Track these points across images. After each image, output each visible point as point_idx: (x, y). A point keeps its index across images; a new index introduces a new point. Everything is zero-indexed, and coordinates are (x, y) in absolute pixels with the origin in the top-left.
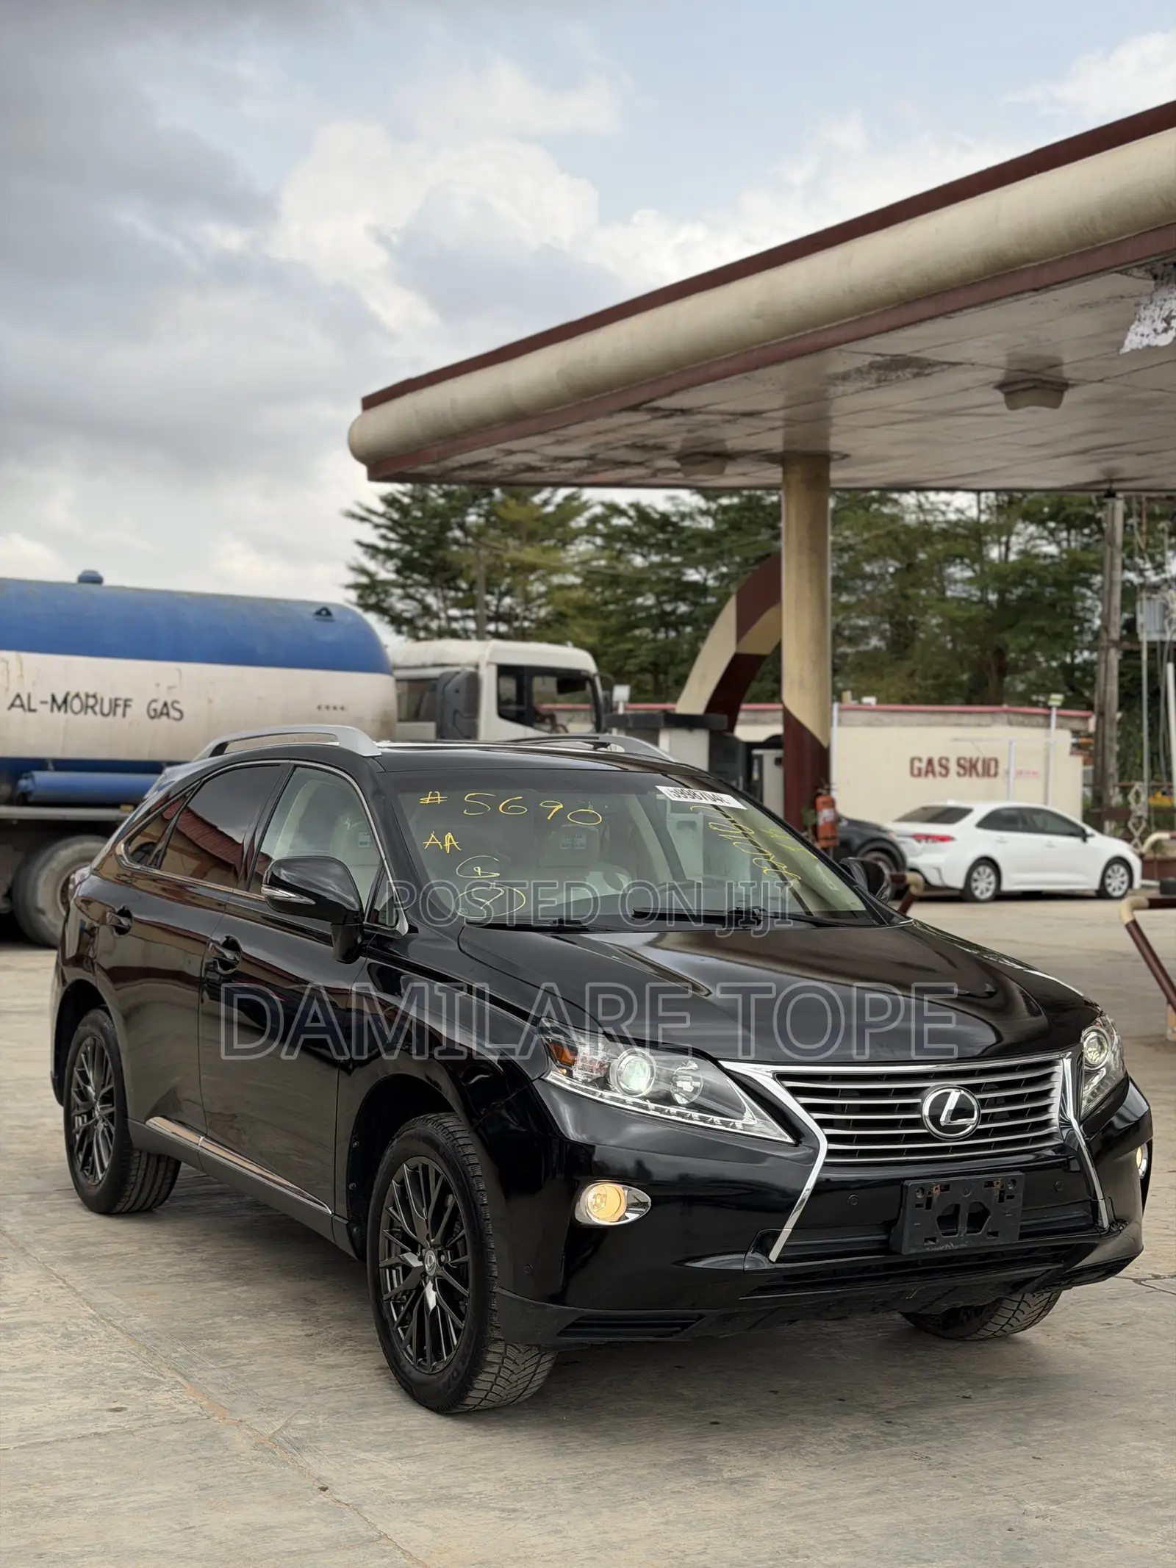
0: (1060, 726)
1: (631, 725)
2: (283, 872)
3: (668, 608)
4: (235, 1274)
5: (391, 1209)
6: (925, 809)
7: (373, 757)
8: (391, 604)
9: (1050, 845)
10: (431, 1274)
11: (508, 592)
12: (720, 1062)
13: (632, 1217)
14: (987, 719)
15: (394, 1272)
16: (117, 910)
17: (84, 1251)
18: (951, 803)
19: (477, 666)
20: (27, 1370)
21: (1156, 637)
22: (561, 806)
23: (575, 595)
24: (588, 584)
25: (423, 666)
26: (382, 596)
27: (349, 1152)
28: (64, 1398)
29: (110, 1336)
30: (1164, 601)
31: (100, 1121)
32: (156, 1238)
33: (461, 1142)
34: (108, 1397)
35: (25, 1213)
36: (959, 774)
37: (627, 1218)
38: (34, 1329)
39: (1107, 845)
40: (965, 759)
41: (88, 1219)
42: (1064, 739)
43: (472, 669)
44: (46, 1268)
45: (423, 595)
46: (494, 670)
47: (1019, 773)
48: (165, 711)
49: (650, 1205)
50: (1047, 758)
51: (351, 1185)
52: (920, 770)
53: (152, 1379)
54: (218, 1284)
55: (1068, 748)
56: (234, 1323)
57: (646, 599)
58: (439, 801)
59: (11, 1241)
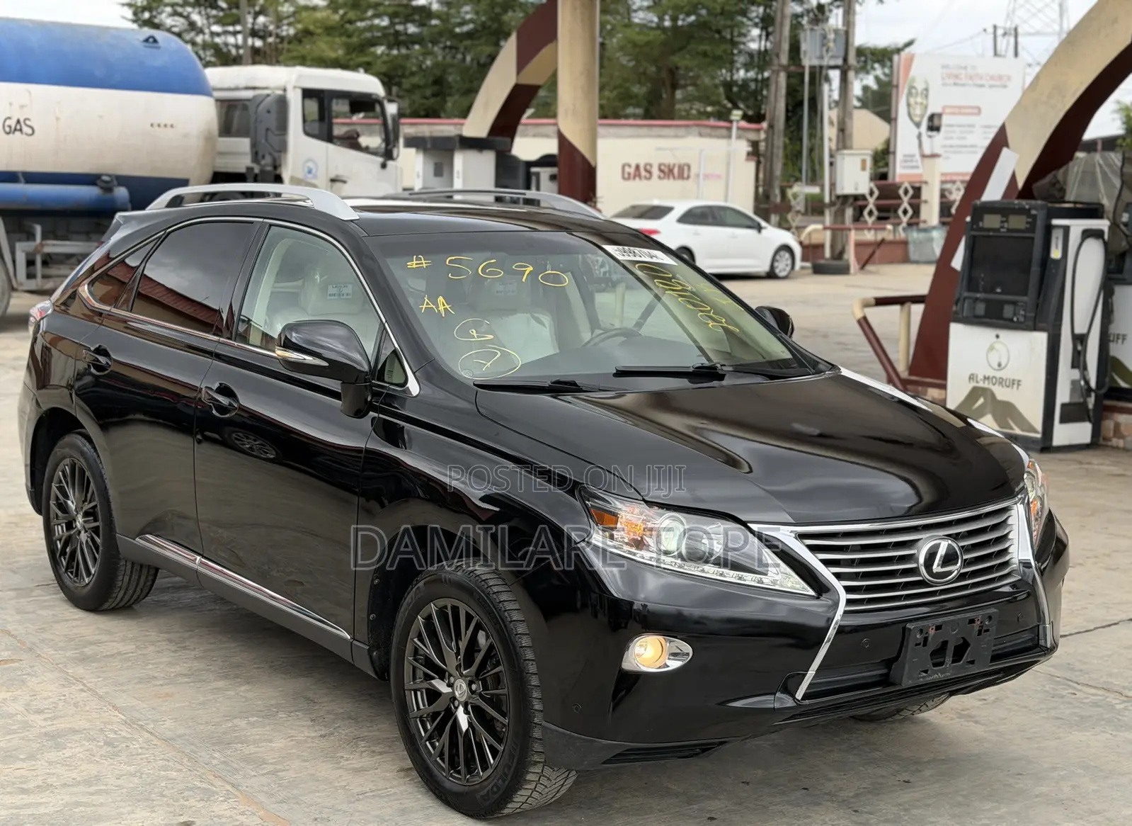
0: (739, 137)
1: (429, 146)
2: (294, 335)
3: (400, 28)
4: (232, 672)
5: (416, 640)
6: (634, 207)
7: (352, 221)
8: (161, 20)
9: (734, 237)
10: (463, 699)
11: (262, 12)
12: (749, 525)
13: (674, 664)
14: (681, 131)
15: (419, 693)
16: (92, 349)
17: (88, 651)
18: (656, 202)
19: (285, 90)
20: (88, 782)
21: (816, 62)
22: (531, 268)
23: (319, 15)
24: (332, 6)
25: (237, 89)
26: (154, 13)
27: (371, 588)
28: (133, 812)
29: (148, 741)
30: (823, 32)
31: (83, 532)
32: (147, 636)
33: (495, 589)
34: (172, 809)
35: (19, 612)
36: (660, 178)
37: (668, 666)
38: (77, 737)
39: (775, 236)
40: (664, 165)
41: (77, 617)
42: (743, 147)
43: (280, 92)
44: (61, 671)
45: (189, 14)
46: (299, 93)
47: (706, 176)
48: (18, 127)
49: (691, 655)
50: (728, 164)
51: (372, 616)
52: (629, 174)
53: (204, 788)
54: (221, 684)
55: (744, 155)
56: (252, 725)
57: (383, 20)
58: (424, 265)
59: (19, 641)
